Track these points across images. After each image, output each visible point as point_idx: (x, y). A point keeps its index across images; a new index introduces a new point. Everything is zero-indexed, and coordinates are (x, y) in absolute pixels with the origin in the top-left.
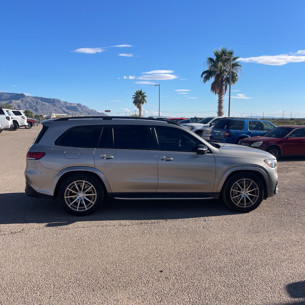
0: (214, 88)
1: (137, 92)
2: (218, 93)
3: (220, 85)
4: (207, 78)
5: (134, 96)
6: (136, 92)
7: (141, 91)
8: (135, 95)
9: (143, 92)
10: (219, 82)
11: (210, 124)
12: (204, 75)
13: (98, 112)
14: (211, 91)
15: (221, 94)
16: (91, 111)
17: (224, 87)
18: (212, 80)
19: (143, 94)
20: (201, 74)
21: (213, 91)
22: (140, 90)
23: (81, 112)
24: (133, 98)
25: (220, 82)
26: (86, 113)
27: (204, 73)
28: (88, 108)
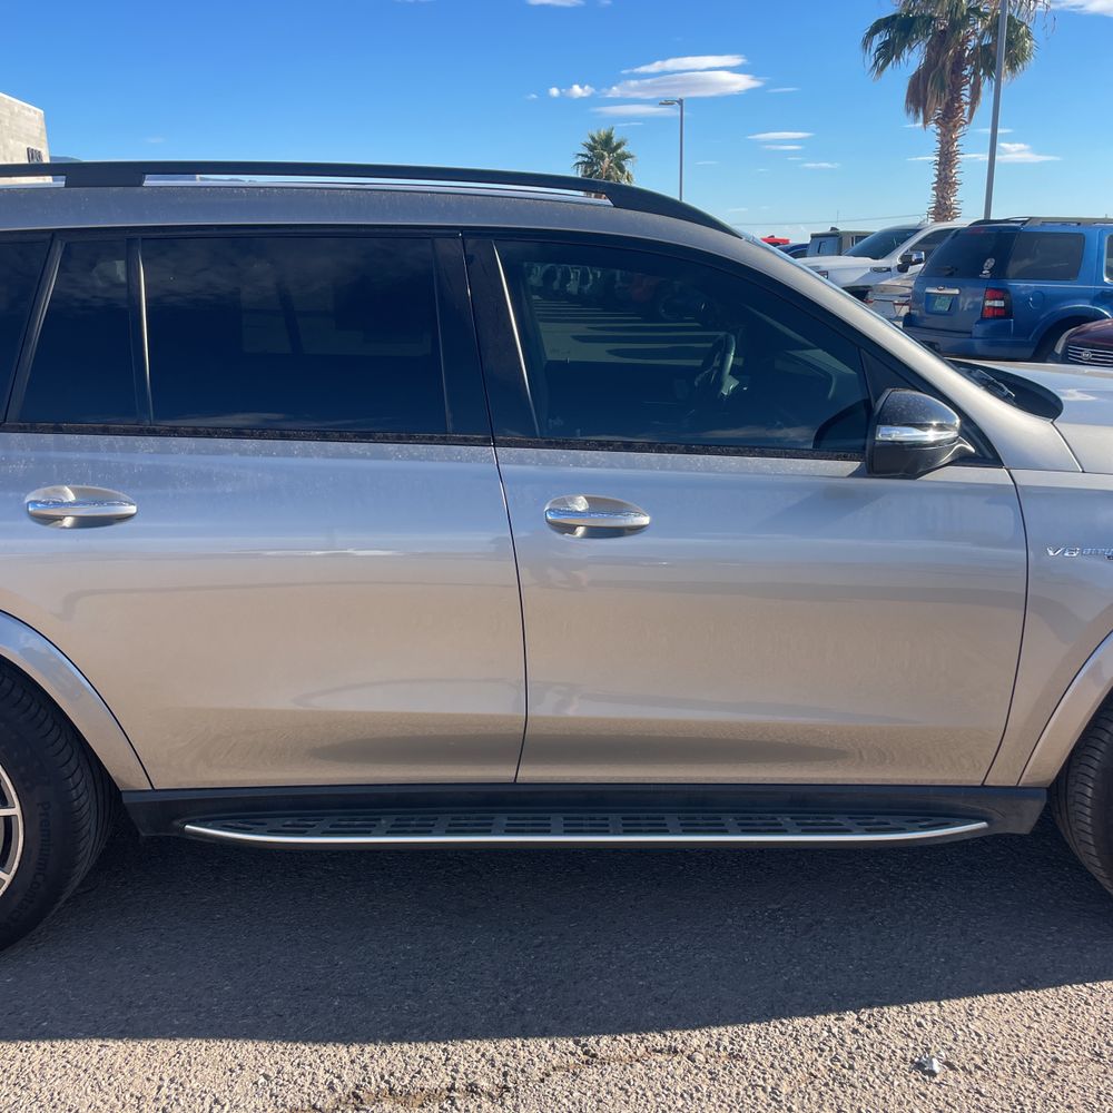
0: (918, 96)
1: (593, 139)
2: (936, 122)
3: (948, 81)
4: (889, 52)
5: (580, 159)
6: (590, 141)
7: (609, 138)
8: (586, 151)
9: (615, 142)
10: (944, 65)
11: (901, 259)
12: (877, 41)
14: (908, 111)
15: (949, 121)
17: (967, 93)
18: (914, 58)
19: (619, 146)
20: (863, 35)
21: (917, 112)
22: (603, 131)
24: (578, 164)
25: (948, 65)
27: (876, 29)
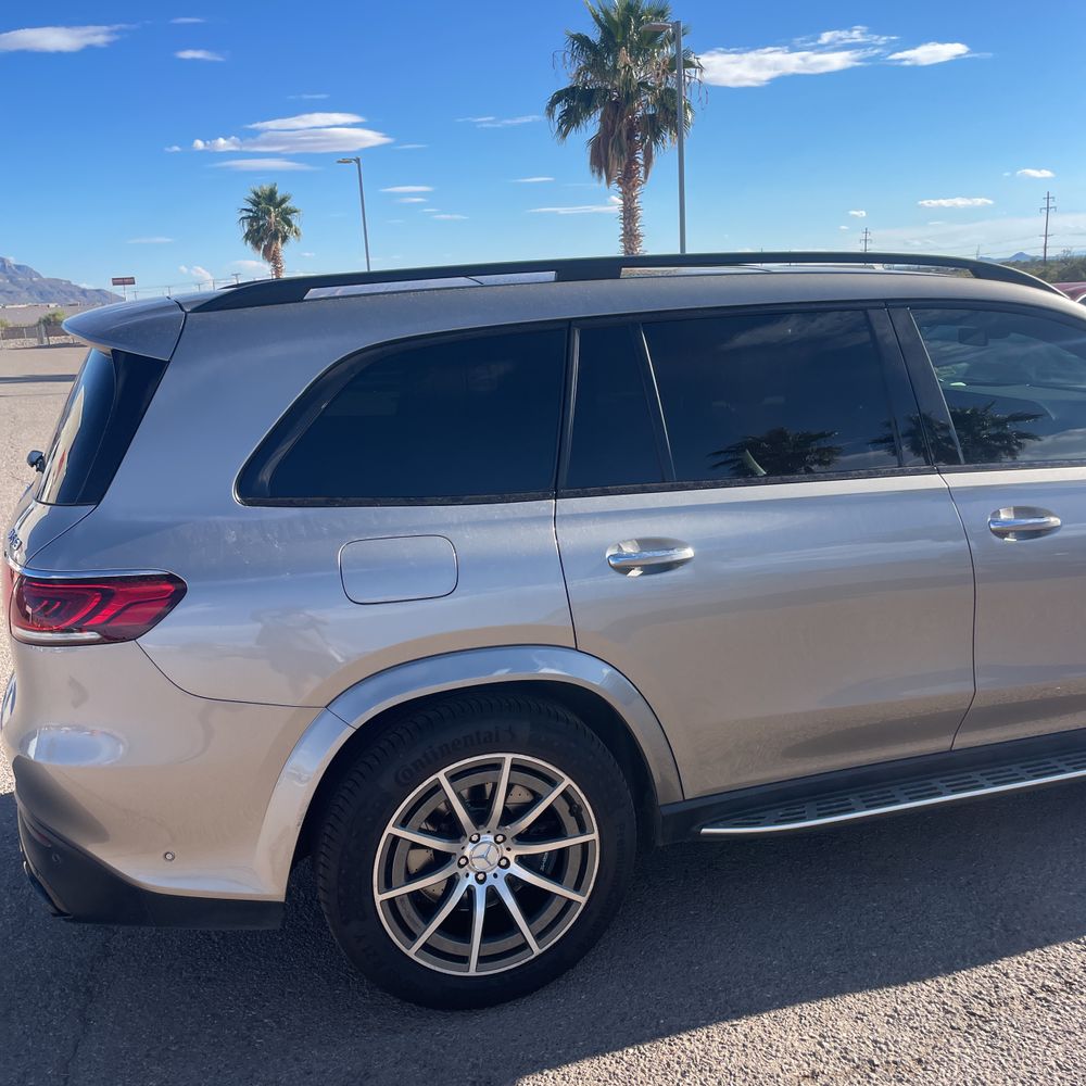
0: (600, 158)
1: (256, 194)
2: (618, 182)
3: (625, 146)
4: (571, 119)
5: (245, 214)
6: (253, 196)
7: (272, 193)
8: (250, 206)
9: (279, 197)
10: (620, 131)
12: (559, 109)
13: (84, 286)
14: (593, 172)
15: (628, 182)
16: (51, 286)
17: (641, 156)
18: (591, 126)
19: (283, 201)
20: (546, 104)
21: (600, 174)
22: (266, 187)
23: (11, 292)
24: (243, 218)
25: (624, 134)
26: (30, 294)
27: (554, 102)
28: (38, 275)
